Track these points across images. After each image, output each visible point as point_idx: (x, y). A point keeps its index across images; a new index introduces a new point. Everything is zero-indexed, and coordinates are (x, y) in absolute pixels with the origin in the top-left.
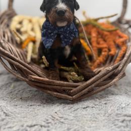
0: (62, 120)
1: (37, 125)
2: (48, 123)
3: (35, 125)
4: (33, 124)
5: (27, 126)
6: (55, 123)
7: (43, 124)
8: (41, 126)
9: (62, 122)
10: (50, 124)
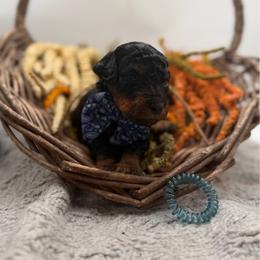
0: (138, 245)
1: (97, 254)
2: (115, 250)
3: (93, 255)
4: (90, 254)
5: (81, 256)
6: (128, 251)
7: (108, 251)
8: (105, 256)
9: (139, 249)
10: (118, 252)
